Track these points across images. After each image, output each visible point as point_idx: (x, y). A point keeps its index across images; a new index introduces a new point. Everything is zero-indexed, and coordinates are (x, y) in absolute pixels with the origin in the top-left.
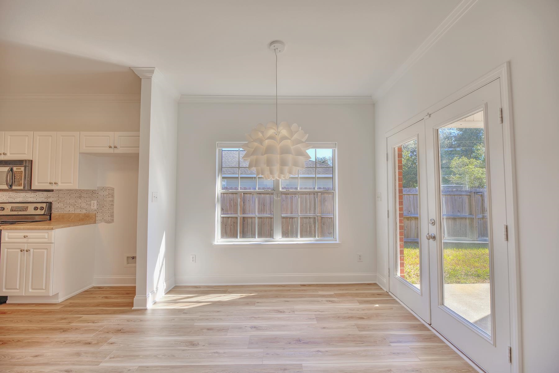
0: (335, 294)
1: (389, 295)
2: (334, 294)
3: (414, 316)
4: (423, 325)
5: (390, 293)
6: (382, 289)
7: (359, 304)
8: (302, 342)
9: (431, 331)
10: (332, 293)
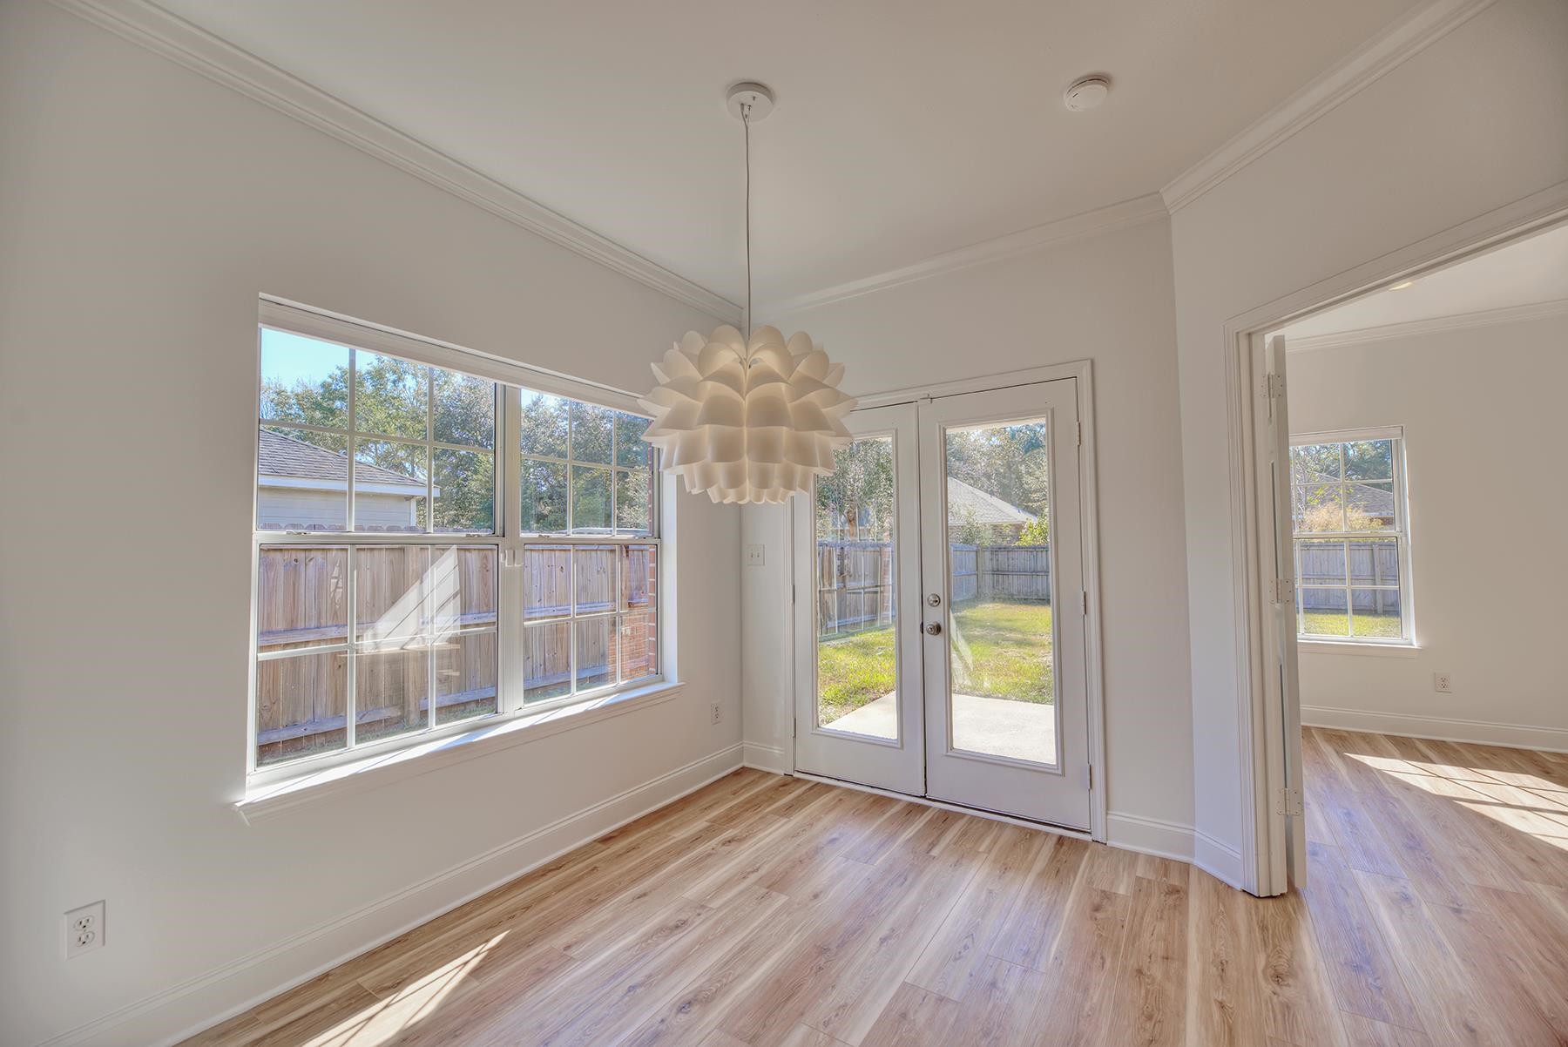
0: (714, 821)
1: (798, 780)
2: (708, 824)
3: (883, 797)
4: (911, 804)
5: (797, 775)
6: (769, 773)
7: (786, 820)
8: (833, 947)
9: (930, 807)
10: (701, 824)
